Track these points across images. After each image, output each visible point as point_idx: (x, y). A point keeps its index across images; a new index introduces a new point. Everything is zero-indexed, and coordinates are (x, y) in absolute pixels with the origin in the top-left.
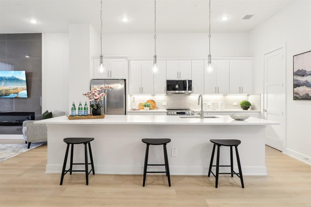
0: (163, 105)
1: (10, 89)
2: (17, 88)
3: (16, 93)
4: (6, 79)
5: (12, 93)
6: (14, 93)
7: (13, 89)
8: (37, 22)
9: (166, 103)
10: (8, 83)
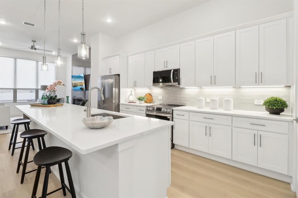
0: (159, 99)
1: (77, 83)
2: (82, 82)
3: (81, 85)
4: (75, 77)
5: (79, 85)
6: (80, 85)
7: (79, 83)
8: (78, 41)
9: (161, 97)
10: (77, 79)
